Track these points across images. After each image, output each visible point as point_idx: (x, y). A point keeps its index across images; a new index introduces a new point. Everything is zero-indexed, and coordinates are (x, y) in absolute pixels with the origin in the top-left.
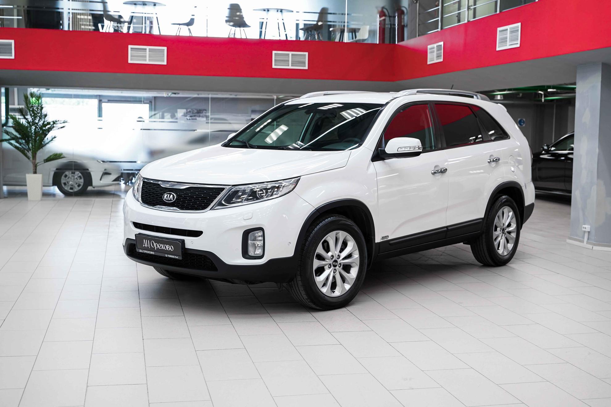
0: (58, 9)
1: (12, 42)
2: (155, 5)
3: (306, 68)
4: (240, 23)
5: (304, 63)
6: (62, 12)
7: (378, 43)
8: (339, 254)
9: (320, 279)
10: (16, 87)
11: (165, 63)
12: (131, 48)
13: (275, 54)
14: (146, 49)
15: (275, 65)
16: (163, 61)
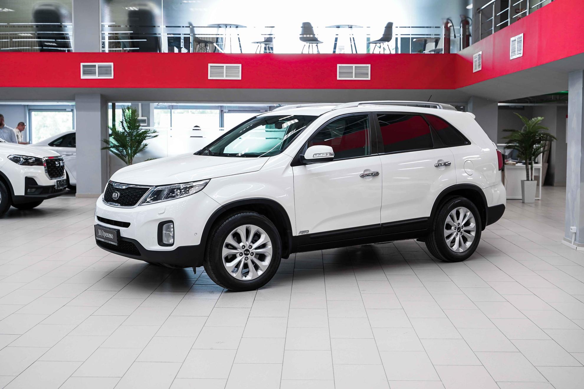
0: (156, 34)
1: (112, 64)
2: (237, 27)
3: (369, 79)
4: (314, 40)
5: (368, 74)
6: (159, 37)
7: (443, 53)
8: (251, 244)
9: (230, 266)
10: (140, 103)
11: (240, 78)
12: (211, 66)
13: (339, 66)
14: (223, 67)
15: (339, 77)
16: (238, 76)
